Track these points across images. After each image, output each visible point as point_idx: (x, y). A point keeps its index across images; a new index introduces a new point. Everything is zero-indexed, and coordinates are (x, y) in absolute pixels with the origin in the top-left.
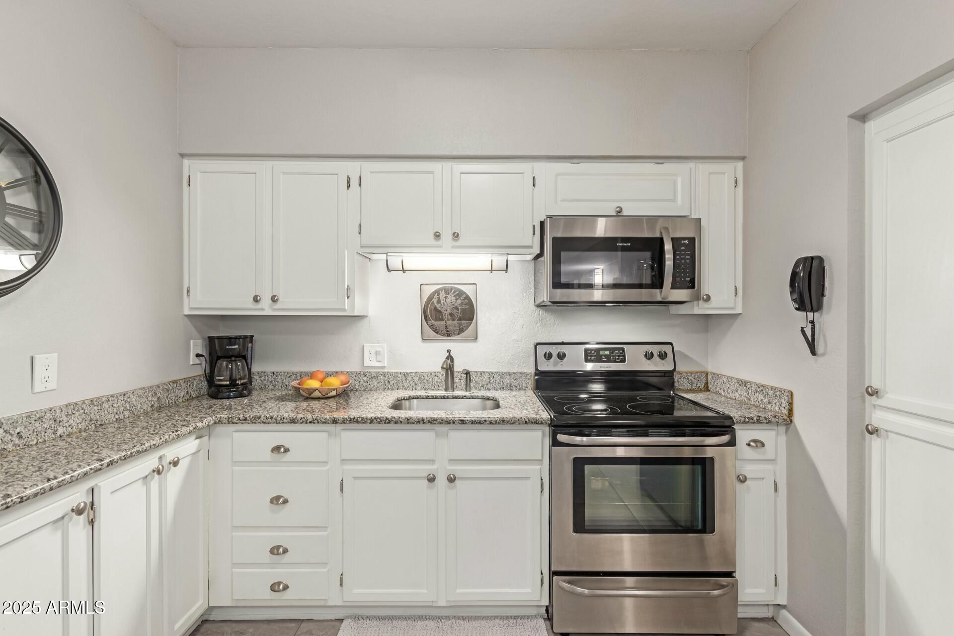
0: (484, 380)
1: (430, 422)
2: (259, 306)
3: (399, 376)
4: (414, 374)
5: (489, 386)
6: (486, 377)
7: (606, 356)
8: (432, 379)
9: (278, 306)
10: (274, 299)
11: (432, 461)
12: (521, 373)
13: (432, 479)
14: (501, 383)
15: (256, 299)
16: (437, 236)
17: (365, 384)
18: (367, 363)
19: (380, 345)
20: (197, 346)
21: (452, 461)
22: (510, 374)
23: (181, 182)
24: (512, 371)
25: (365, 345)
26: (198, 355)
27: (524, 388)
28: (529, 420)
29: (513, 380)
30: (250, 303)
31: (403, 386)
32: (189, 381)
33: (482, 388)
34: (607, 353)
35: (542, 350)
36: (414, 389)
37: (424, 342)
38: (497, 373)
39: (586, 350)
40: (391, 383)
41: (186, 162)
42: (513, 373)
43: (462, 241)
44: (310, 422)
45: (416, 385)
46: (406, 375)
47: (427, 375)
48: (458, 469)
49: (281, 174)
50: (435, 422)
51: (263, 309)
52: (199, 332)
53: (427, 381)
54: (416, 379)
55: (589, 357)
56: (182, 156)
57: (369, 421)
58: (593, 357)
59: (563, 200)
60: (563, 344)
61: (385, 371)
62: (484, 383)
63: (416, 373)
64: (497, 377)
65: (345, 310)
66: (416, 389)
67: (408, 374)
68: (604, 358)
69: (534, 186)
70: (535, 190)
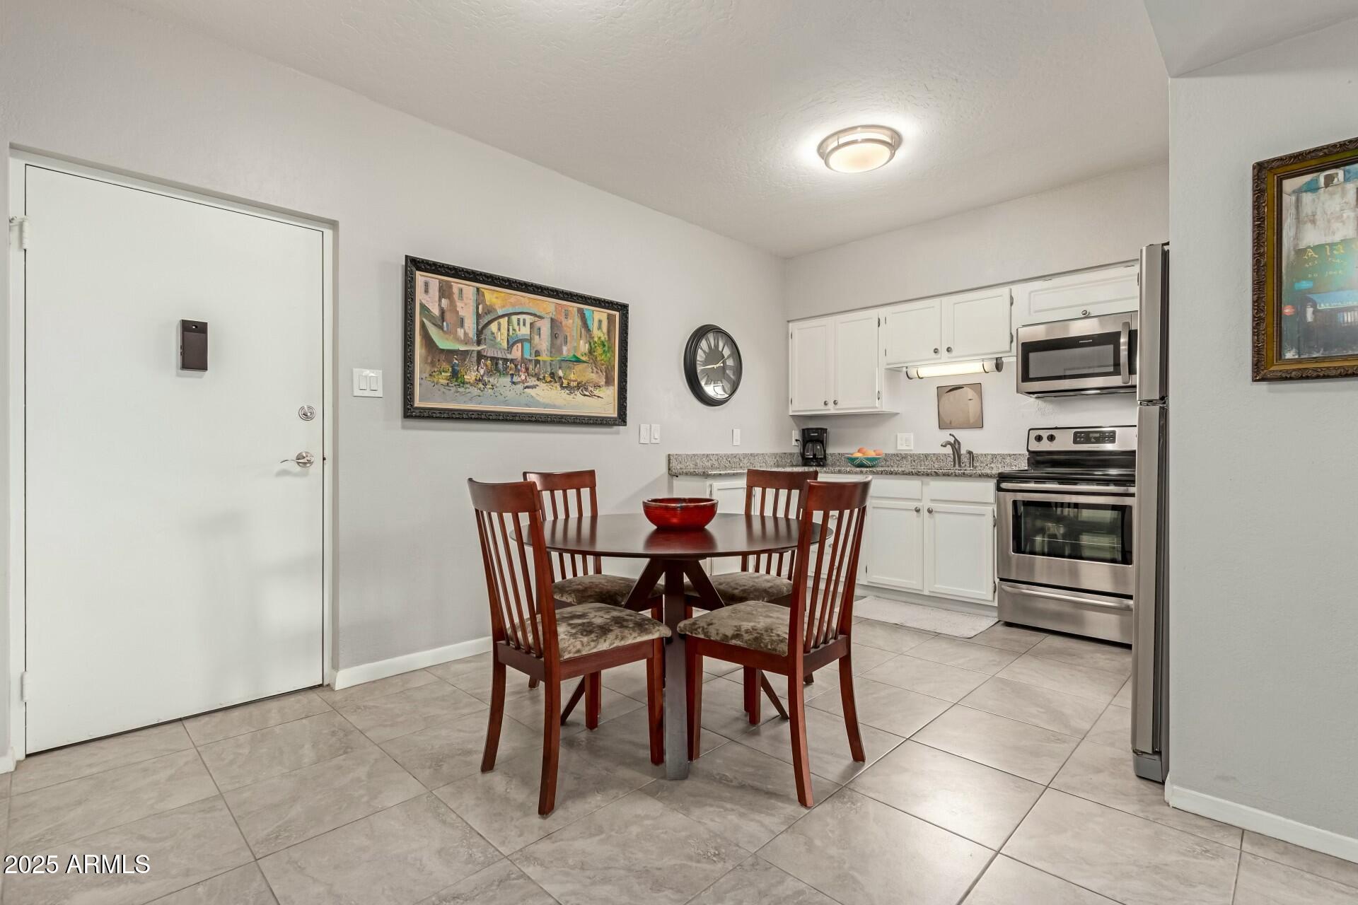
1: (916, 474)
2: (827, 407)
3: (922, 455)
4: (932, 455)
5: (993, 464)
6: (989, 457)
7: (1095, 438)
8: (947, 458)
9: (837, 407)
10: (835, 403)
11: (920, 500)
12: (1020, 455)
13: (918, 511)
14: (1003, 462)
15: (826, 404)
16: (936, 351)
17: (897, 462)
18: (900, 447)
19: (908, 434)
20: (796, 434)
21: (933, 500)
22: (1010, 455)
23: (788, 336)
24: (1012, 453)
25: (897, 434)
26: (797, 440)
28: (981, 474)
29: (1013, 460)
30: (823, 407)
31: (925, 464)
34: (1098, 435)
35: (1034, 434)
37: (941, 429)
38: (999, 454)
39: (1075, 434)
40: (917, 461)
41: (790, 324)
42: (1014, 454)
43: (954, 353)
45: (934, 462)
46: (926, 456)
47: (943, 455)
48: (934, 506)
49: (840, 323)
51: (829, 410)
52: (798, 425)
53: (943, 459)
54: (935, 458)
55: (1078, 439)
56: (788, 322)
58: (1082, 439)
59: (1036, 312)
60: (1056, 428)
61: (912, 453)
62: (988, 462)
63: (934, 454)
64: (1000, 458)
65: (876, 408)
66: (934, 466)
67: (928, 455)
68: (1093, 440)
69: (1012, 304)
70: (1013, 307)
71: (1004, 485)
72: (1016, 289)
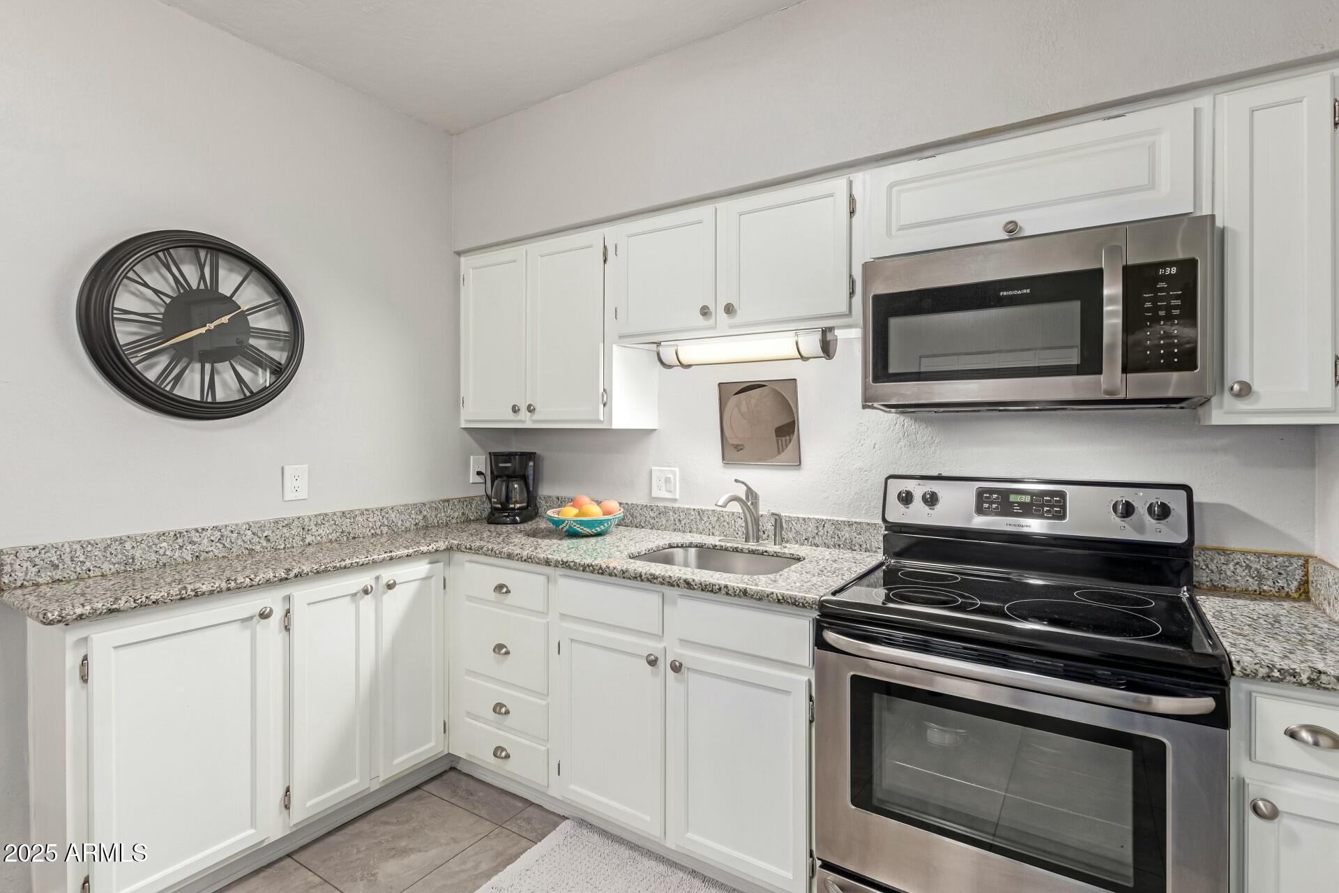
0: (810, 529)
1: (648, 580)
2: (520, 418)
3: (693, 513)
4: (710, 513)
5: (817, 540)
6: (812, 525)
7: (1021, 504)
8: (735, 521)
9: (536, 417)
10: (531, 409)
11: (660, 637)
12: (868, 524)
13: (653, 662)
14: (836, 537)
15: (515, 410)
16: (705, 312)
17: (652, 521)
18: (656, 493)
19: (670, 469)
20: (479, 462)
21: (684, 642)
22: (850, 524)
23: (457, 281)
24: (854, 520)
25: (653, 468)
26: (479, 473)
27: (874, 549)
28: (783, 598)
29: (855, 534)
30: (510, 415)
31: (697, 529)
32: (463, 501)
33: (806, 541)
34: (1027, 499)
35: (896, 487)
36: (711, 534)
37: (725, 467)
38: (830, 520)
39: (980, 493)
40: (683, 523)
41: (463, 259)
42: (856, 523)
43: (740, 317)
44: (525, 560)
45: (713, 528)
46: (700, 513)
47: (728, 516)
48: (683, 654)
49: (539, 257)
50: (655, 581)
51: (524, 422)
52: (483, 447)
53: (728, 523)
54: (714, 519)
55: (986, 505)
56: (459, 254)
57: (581, 569)
58: (994, 506)
59: (902, 228)
60: (940, 478)
61: (676, 505)
62: (809, 535)
64: (831, 529)
65: (599, 421)
66: (713, 534)
67: (703, 511)
68: (1017, 509)
69: (852, 212)
70: (854, 219)
71: (831, 637)
72: (863, 180)
